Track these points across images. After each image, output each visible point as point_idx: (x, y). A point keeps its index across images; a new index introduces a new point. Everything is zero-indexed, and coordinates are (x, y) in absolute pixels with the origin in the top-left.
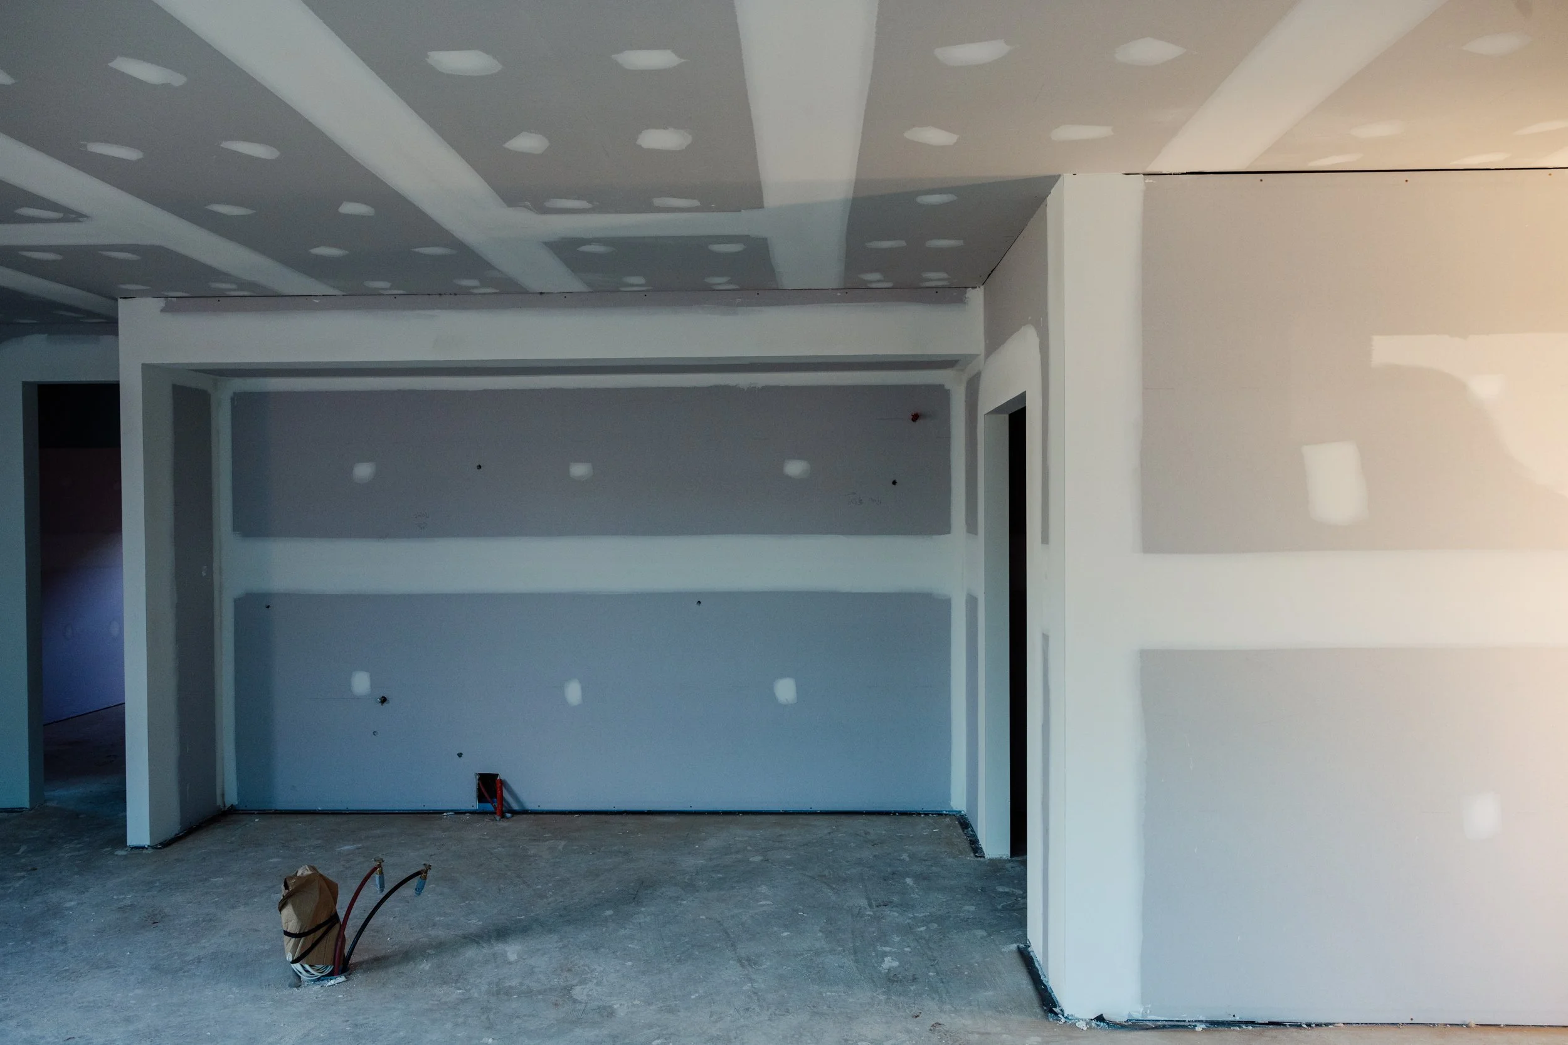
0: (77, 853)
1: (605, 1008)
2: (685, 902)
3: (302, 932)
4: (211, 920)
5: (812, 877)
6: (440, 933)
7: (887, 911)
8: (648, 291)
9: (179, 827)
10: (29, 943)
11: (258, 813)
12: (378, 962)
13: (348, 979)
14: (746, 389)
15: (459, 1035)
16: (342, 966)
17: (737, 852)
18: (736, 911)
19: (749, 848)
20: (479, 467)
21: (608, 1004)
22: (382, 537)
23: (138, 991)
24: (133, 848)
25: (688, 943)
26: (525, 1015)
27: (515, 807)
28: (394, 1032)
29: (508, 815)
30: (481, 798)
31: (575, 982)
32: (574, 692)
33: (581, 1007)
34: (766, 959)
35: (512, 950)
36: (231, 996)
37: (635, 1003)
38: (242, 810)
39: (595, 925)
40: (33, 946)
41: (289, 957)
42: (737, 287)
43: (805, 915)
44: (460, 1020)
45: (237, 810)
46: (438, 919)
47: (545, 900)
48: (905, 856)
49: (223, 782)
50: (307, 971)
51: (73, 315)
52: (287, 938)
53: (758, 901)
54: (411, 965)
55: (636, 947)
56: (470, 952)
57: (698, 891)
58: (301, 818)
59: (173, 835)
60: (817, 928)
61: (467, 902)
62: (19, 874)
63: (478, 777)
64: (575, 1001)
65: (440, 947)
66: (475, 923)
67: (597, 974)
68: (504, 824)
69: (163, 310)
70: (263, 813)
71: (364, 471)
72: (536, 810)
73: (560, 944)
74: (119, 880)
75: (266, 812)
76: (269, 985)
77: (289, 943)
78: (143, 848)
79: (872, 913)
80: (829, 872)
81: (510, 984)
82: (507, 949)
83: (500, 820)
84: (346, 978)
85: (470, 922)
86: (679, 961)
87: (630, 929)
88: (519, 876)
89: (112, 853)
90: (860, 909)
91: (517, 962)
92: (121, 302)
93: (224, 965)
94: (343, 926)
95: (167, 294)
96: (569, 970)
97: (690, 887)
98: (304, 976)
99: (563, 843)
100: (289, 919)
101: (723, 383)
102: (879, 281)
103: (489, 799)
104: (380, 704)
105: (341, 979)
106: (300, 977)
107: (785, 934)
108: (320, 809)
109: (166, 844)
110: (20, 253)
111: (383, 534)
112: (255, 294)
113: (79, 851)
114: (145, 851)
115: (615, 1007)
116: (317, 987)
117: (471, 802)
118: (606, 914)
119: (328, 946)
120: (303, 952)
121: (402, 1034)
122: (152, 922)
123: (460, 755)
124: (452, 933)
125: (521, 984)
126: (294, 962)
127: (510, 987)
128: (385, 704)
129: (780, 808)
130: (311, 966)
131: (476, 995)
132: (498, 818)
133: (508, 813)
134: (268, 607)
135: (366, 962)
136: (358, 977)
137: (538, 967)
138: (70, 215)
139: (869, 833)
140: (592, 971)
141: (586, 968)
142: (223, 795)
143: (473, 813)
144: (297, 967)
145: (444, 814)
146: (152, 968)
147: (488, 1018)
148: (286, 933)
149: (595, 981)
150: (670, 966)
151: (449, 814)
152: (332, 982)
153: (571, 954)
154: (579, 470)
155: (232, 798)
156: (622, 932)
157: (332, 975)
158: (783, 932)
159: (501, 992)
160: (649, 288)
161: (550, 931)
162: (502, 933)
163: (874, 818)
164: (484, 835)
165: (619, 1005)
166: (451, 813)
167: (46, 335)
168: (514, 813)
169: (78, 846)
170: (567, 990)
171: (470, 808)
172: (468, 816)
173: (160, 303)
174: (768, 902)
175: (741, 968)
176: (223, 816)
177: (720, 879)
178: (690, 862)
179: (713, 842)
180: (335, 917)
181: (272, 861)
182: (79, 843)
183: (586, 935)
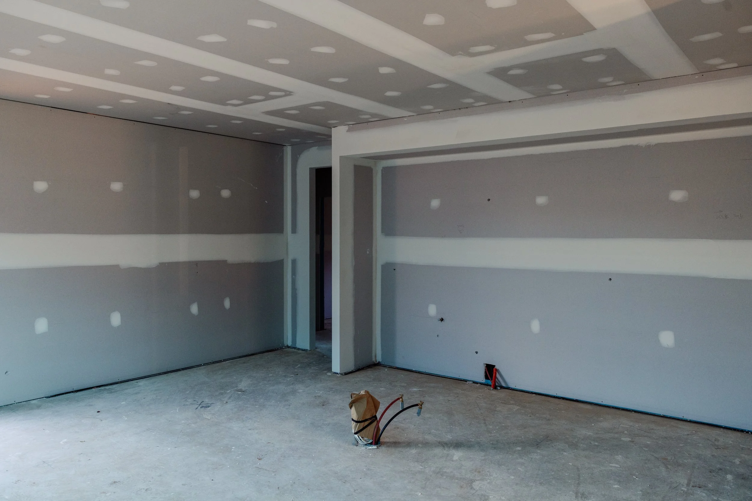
0: (315, 371)
1: (484, 496)
2: (565, 453)
3: (358, 420)
4: (343, 409)
5: (658, 459)
6: (429, 438)
7: (699, 492)
8: (567, 92)
9: (354, 367)
10: (279, 403)
11: (389, 367)
12: (396, 444)
13: (378, 448)
14: (644, 146)
15: (408, 487)
16: (377, 441)
17: (617, 433)
18: (592, 465)
19: (626, 432)
20: (489, 200)
21: (487, 495)
22: (442, 237)
23: (301, 431)
24: (334, 373)
25: (552, 475)
26: (443, 488)
27: (503, 385)
28: (382, 477)
29: (499, 388)
30: (487, 377)
31: (477, 479)
32: (535, 326)
33: (474, 491)
34: (594, 497)
35: (457, 454)
36: (331, 442)
37: (502, 498)
38: (383, 365)
39: (507, 453)
40: (279, 404)
41: (353, 432)
42: (623, 82)
43: (637, 479)
44: (413, 480)
45: (380, 364)
46: (433, 431)
47: (490, 434)
48: (737, 461)
49: (376, 350)
50: (360, 440)
51: (324, 137)
52: (353, 422)
53: (610, 463)
54: (408, 449)
55: (522, 470)
56: (438, 451)
57: (577, 449)
58: (404, 372)
59: (351, 371)
60: (640, 488)
61: (451, 426)
62: (291, 375)
63: (485, 366)
64: (472, 488)
65: (426, 444)
66: (449, 437)
67: (492, 478)
68: (494, 392)
69: (348, 131)
70: (391, 367)
71: (435, 203)
72: (514, 388)
73: (483, 458)
74: (322, 385)
75: (392, 367)
76: (347, 442)
77: (354, 424)
78: (337, 373)
79: (686, 489)
80: (672, 458)
81: (446, 470)
82: (455, 453)
83: (493, 390)
84: (377, 447)
85: (446, 436)
86: (541, 484)
87: (525, 459)
88: (484, 420)
89: (326, 374)
90: (679, 485)
91: (456, 461)
92: (333, 129)
93: (336, 429)
94: (378, 422)
95: (348, 123)
96: (479, 472)
97: (574, 446)
98: (360, 442)
99: (518, 407)
100: (353, 413)
101: (629, 144)
102: (721, 64)
103: (490, 378)
104: (440, 321)
105: (375, 447)
106: (358, 442)
107: (616, 486)
108: (414, 370)
109: (346, 374)
110: (285, 112)
111: (444, 236)
112: (380, 119)
113: (316, 370)
114: (338, 375)
115: (490, 497)
116: (363, 448)
117: (481, 378)
118: (517, 449)
119: (371, 429)
120: (358, 430)
121: (384, 479)
122: (322, 404)
123: (477, 353)
124: (435, 439)
125: (452, 472)
126: (355, 433)
127: (446, 472)
128: (443, 322)
129: (662, 413)
130: (362, 437)
131: (427, 471)
132: (492, 389)
133: (499, 387)
134: (395, 270)
135: (390, 443)
136: (383, 448)
137: (465, 466)
138: (288, 93)
139: (718, 441)
140: (490, 476)
141: (488, 473)
142: (376, 357)
143: (481, 384)
144: (356, 436)
145: (468, 382)
146: (311, 423)
147: (426, 484)
148: (353, 420)
149: (489, 481)
150: (534, 485)
151: (470, 382)
152: (370, 447)
153: (485, 464)
154: (541, 200)
155: (379, 359)
156: (520, 460)
157: (371, 444)
158: (615, 485)
159: (439, 473)
160: (568, 90)
161: (483, 450)
162: (457, 445)
163: (729, 432)
164: (480, 396)
165: (493, 497)
166: (471, 382)
167: (317, 147)
168: (502, 387)
169: (317, 368)
170: (472, 481)
171: (481, 381)
172: (478, 385)
173: (346, 128)
174: (617, 466)
175: (575, 497)
176: (375, 365)
177: (595, 445)
178: (583, 432)
179: (605, 424)
180: (375, 417)
181: (381, 389)
182: (317, 367)
183: (499, 457)
